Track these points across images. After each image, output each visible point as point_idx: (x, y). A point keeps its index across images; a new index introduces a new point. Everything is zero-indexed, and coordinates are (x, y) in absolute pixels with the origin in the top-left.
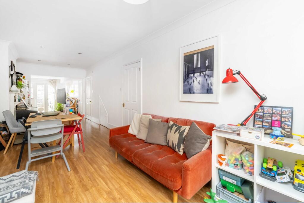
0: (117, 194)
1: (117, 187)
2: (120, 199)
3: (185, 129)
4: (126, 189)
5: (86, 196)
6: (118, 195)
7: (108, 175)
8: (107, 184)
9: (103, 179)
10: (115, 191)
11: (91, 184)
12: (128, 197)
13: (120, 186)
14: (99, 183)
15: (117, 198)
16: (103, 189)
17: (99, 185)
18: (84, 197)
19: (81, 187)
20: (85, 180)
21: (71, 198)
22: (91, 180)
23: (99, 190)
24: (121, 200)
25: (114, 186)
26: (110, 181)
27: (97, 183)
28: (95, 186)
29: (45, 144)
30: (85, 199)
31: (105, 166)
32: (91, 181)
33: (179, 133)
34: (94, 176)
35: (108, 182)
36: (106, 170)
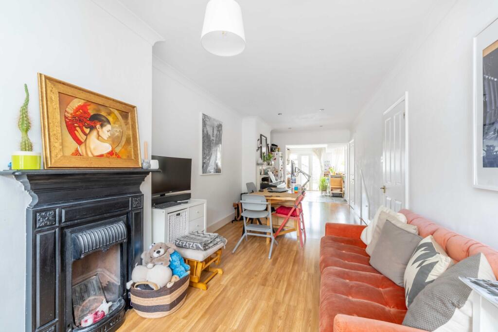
0: (284, 310)
1: (292, 303)
2: (280, 317)
3: (437, 262)
4: (298, 314)
5: (257, 290)
6: (283, 313)
7: (299, 284)
8: (286, 292)
9: (289, 285)
10: (285, 305)
11: (273, 282)
12: (291, 324)
13: (296, 305)
14: (280, 287)
15: (278, 315)
16: (276, 295)
17: (277, 288)
18: (255, 289)
19: (263, 278)
20: (272, 275)
21: (247, 282)
22: (277, 278)
23: (273, 293)
24: (281, 320)
25: (290, 300)
26: (292, 292)
27: (279, 285)
28: (273, 286)
29: (258, 219)
30: (254, 292)
31: (306, 273)
32: (276, 280)
33: (419, 268)
34: (283, 276)
35: (290, 292)
36: (302, 278)
